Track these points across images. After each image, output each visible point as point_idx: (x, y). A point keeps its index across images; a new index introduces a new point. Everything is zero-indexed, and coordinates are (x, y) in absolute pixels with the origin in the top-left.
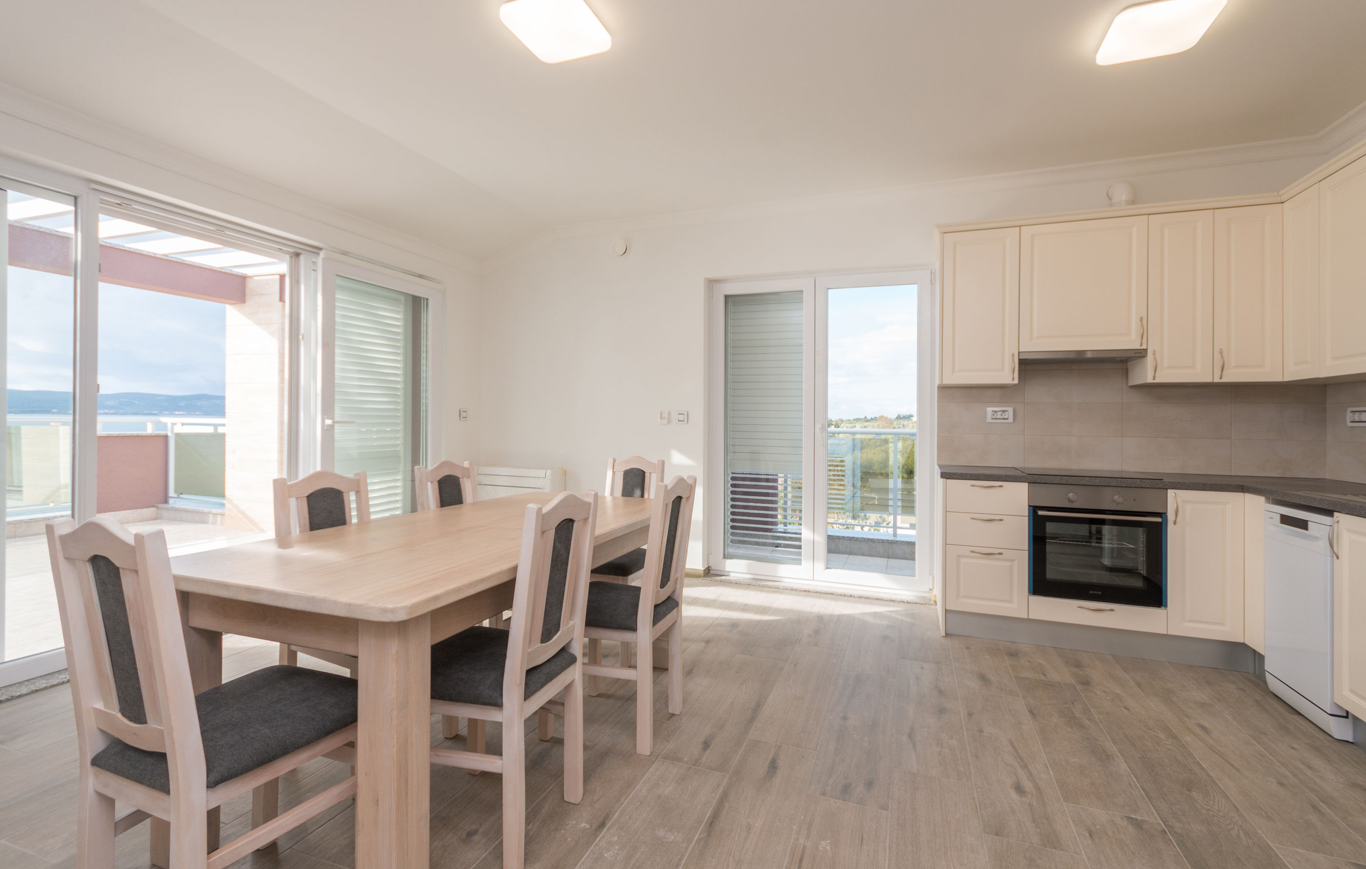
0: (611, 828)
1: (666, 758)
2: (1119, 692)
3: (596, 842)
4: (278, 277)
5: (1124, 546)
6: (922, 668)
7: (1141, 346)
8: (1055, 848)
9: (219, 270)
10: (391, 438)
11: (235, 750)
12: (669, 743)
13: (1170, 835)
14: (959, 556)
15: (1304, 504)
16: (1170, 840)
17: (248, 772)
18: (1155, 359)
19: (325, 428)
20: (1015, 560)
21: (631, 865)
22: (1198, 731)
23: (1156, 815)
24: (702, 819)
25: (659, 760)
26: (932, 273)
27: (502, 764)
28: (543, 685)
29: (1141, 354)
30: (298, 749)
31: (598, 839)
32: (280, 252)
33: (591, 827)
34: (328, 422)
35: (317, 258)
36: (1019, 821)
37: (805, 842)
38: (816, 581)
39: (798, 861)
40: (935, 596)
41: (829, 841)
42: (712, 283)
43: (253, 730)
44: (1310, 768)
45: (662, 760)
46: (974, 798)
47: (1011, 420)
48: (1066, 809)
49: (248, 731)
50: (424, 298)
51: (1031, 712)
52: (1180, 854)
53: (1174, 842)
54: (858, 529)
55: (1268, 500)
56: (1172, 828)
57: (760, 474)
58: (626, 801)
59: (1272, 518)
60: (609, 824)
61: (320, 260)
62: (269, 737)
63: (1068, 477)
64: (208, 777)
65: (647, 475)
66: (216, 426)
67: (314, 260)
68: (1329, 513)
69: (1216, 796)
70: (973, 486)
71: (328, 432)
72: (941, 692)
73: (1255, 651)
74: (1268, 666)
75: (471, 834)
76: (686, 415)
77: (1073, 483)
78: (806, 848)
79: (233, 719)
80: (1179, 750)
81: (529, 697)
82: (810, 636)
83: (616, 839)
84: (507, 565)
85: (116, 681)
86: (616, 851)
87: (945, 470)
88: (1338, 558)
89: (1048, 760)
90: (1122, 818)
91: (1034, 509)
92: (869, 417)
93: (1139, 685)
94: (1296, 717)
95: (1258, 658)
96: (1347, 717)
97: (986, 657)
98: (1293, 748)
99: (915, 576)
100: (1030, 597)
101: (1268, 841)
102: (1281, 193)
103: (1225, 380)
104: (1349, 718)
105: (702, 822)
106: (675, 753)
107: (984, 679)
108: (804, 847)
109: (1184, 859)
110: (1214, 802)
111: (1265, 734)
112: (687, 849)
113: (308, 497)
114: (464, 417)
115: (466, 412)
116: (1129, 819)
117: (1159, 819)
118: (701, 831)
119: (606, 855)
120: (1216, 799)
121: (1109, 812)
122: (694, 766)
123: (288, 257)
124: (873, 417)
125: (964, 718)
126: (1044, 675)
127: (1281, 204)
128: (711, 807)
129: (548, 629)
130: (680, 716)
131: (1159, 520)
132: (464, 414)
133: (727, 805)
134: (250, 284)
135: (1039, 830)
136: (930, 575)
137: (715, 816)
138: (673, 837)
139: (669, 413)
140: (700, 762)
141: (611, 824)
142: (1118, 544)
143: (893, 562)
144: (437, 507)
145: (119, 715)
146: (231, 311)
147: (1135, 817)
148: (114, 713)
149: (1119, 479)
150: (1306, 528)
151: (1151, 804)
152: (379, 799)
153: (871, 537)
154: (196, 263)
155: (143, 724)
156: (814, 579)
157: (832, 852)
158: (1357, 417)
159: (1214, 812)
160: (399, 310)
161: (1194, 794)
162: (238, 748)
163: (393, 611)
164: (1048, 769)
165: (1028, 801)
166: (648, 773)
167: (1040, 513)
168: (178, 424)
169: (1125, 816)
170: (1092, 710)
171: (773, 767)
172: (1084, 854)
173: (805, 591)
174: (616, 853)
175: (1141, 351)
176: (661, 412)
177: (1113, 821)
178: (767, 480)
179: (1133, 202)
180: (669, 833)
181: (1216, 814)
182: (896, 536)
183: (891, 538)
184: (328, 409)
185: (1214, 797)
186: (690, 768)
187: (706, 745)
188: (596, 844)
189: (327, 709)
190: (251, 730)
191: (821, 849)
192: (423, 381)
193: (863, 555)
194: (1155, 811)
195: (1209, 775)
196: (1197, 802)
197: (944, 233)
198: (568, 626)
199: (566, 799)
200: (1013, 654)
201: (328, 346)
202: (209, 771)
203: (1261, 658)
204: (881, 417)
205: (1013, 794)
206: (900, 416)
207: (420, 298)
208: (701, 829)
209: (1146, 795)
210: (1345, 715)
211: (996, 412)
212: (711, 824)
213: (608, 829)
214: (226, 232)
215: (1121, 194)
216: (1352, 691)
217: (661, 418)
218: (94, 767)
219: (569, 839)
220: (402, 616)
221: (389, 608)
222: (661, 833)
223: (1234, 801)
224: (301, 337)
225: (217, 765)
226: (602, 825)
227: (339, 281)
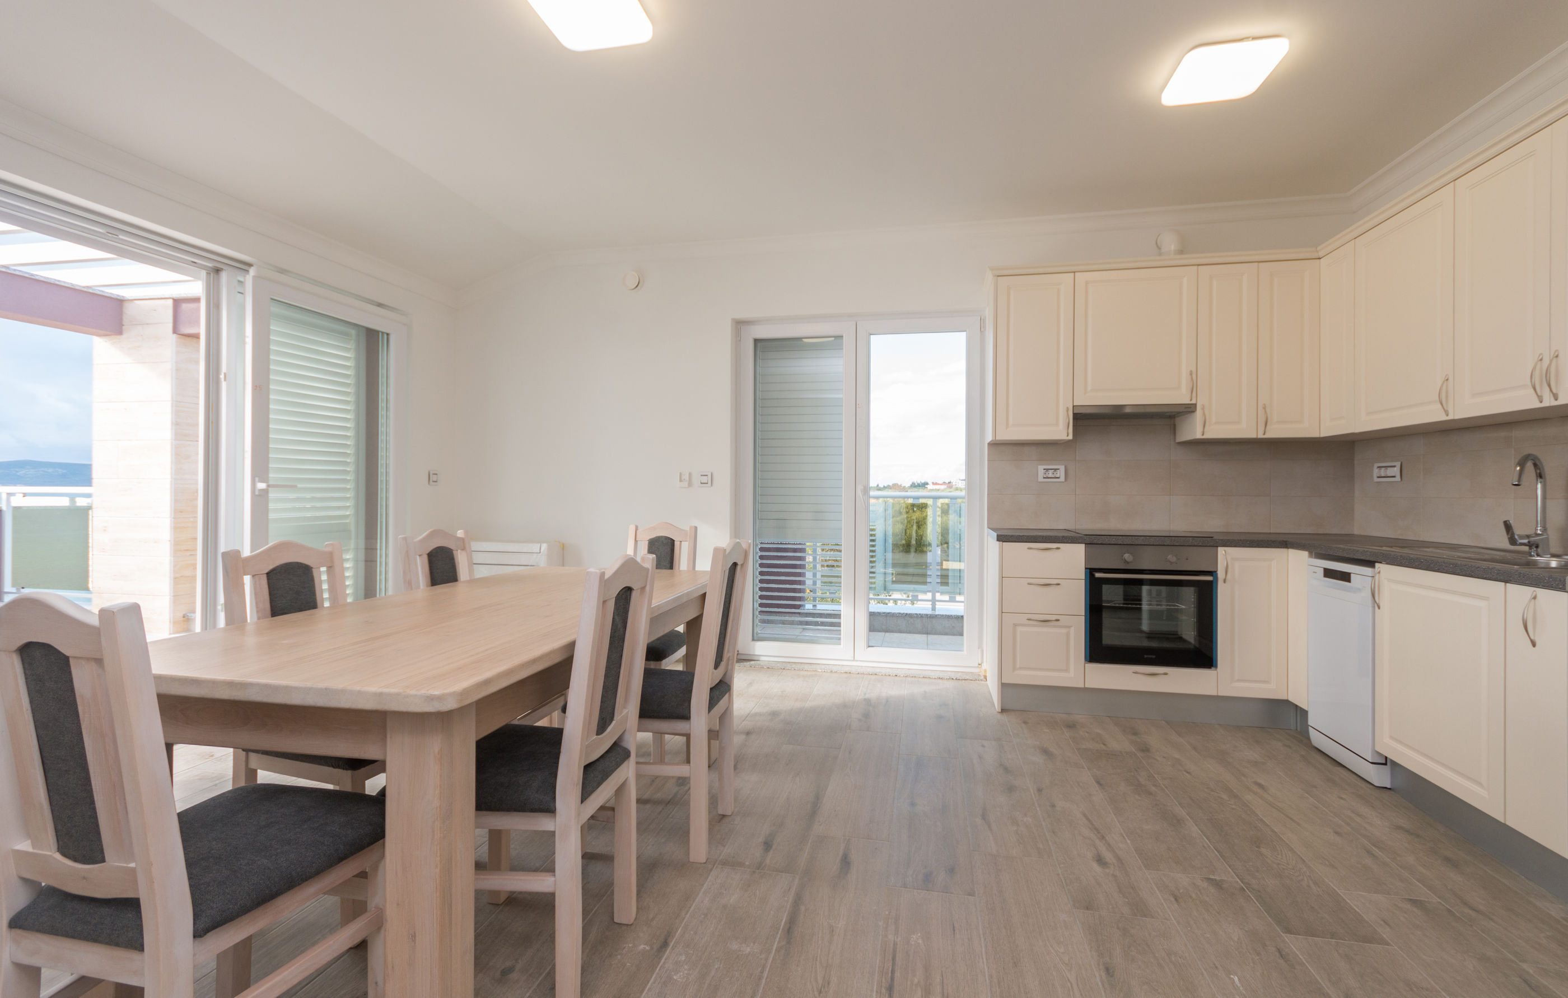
0: (676, 946)
1: (725, 863)
2: (1177, 756)
3: (660, 965)
4: (170, 302)
5: (1176, 607)
6: (983, 746)
7: (1191, 400)
8: (1145, 916)
9: (85, 290)
10: (339, 508)
11: (227, 888)
12: (724, 846)
13: (1248, 891)
14: (1015, 625)
15: (1347, 556)
16: (1250, 897)
17: (245, 914)
18: (1204, 414)
19: (257, 493)
20: (1071, 626)
21: (706, 985)
22: (1256, 789)
23: (1233, 874)
24: (778, 926)
25: (717, 867)
26: (982, 321)
27: (555, 881)
28: (599, 784)
29: (1189, 409)
30: (306, 880)
31: (663, 961)
32: (195, 266)
33: (652, 948)
34: (261, 486)
35: (245, 276)
36: (1106, 893)
37: (894, 939)
38: (857, 661)
39: (891, 958)
40: (985, 671)
41: (919, 934)
42: (740, 325)
43: (246, 861)
44: (1360, 816)
45: (720, 866)
46: (1058, 875)
47: (1062, 479)
48: (1149, 877)
49: (239, 864)
50: (383, 333)
51: (1098, 783)
52: (1260, 909)
53: (1253, 898)
54: (891, 604)
55: (1311, 556)
56: (1249, 884)
57: (786, 544)
58: (688, 916)
59: (1316, 573)
60: (673, 943)
61: (249, 280)
62: (269, 868)
63: (1124, 537)
64: (195, 924)
65: (677, 544)
66: (73, 497)
67: (241, 279)
68: (1371, 564)
69: (1282, 850)
70: (1030, 548)
71: (260, 500)
72: (1006, 770)
73: (1296, 706)
74: (1311, 721)
75: (506, 972)
76: (710, 476)
77: (1129, 543)
78: (897, 944)
79: (213, 851)
80: (1243, 809)
81: (585, 800)
82: (860, 720)
83: (683, 959)
84: (558, 642)
85: (52, 811)
86: (686, 972)
87: (1001, 533)
88: (1379, 608)
89: (1123, 829)
90: (1203, 881)
91: (1091, 572)
92: (881, 486)
93: (1195, 748)
94: (1340, 769)
95: (1302, 713)
96: (1385, 764)
97: (1045, 730)
98: (1342, 798)
99: (963, 651)
100: (1086, 665)
101: (1335, 888)
102: (1318, 249)
103: (1268, 436)
104: (1388, 764)
105: (779, 929)
106: (734, 857)
107: (1045, 752)
108: (895, 944)
109: (1265, 912)
110: (1282, 856)
111: (1316, 787)
112: (767, 959)
113: (267, 574)
114: (434, 481)
115: (436, 474)
116: (1208, 879)
117: (1235, 877)
118: (780, 938)
119: (675, 977)
120: (1284, 853)
121: (1190, 875)
122: (758, 869)
123: (203, 273)
124: (886, 485)
125: (1034, 794)
126: (1104, 745)
127: (1318, 260)
128: (785, 912)
129: (603, 719)
130: (732, 816)
131: (1210, 578)
132: (434, 478)
133: (803, 908)
134: (129, 310)
135: (1127, 900)
136: (979, 648)
137: (792, 921)
138: (748, 949)
139: (690, 474)
140: (764, 865)
141: (675, 943)
142: (1167, 605)
143: (932, 638)
144: (427, 586)
145: (58, 856)
146: (101, 347)
147: (1213, 877)
148: (50, 853)
149: (1173, 538)
150: (1349, 580)
151: (1226, 863)
152: (417, 934)
153: (909, 612)
154: (51, 279)
155: (97, 864)
156: (855, 659)
157: (925, 946)
158: (1383, 473)
159: (1284, 865)
160: (349, 347)
161: (1263, 850)
162: (231, 884)
163: (441, 698)
164: (1125, 839)
165: (1111, 872)
166: (707, 883)
167: (1098, 575)
168: (17, 495)
169: (1205, 878)
170: (1156, 776)
171: (846, 862)
172: (1173, 919)
173: (846, 673)
174: (687, 974)
175: (1189, 406)
176: (681, 474)
177: (1194, 884)
178: (795, 550)
179: (1181, 252)
180: (743, 945)
181: (1285, 867)
182: (935, 610)
183: (930, 612)
184: (260, 468)
185: (1281, 851)
186: (754, 872)
187: (768, 845)
188: (661, 967)
189: (337, 830)
190: (242, 861)
191: (913, 943)
192: (381, 437)
193: (900, 632)
194: (1230, 870)
195: (1273, 831)
196: (1267, 857)
197: (998, 276)
198: (623, 714)
199: (616, 920)
200: (1071, 726)
201: (261, 390)
202: (196, 916)
203: (1304, 713)
204: (894, 485)
205: (1096, 866)
206: (915, 484)
207: (377, 332)
208: (778, 937)
209: (1220, 855)
210: (1384, 762)
211: (1047, 470)
212: (789, 930)
213: (673, 949)
214: (121, 237)
215: (1170, 243)
216: (1392, 738)
217: (681, 481)
218: (13, 930)
219: (628, 964)
220: (451, 705)
221: (435, 695)
222: (734, 946)
223: (1299, 853)
224: (222, 376)
225: (205, 908)
226: (665, 944)
227: (275, 309)
